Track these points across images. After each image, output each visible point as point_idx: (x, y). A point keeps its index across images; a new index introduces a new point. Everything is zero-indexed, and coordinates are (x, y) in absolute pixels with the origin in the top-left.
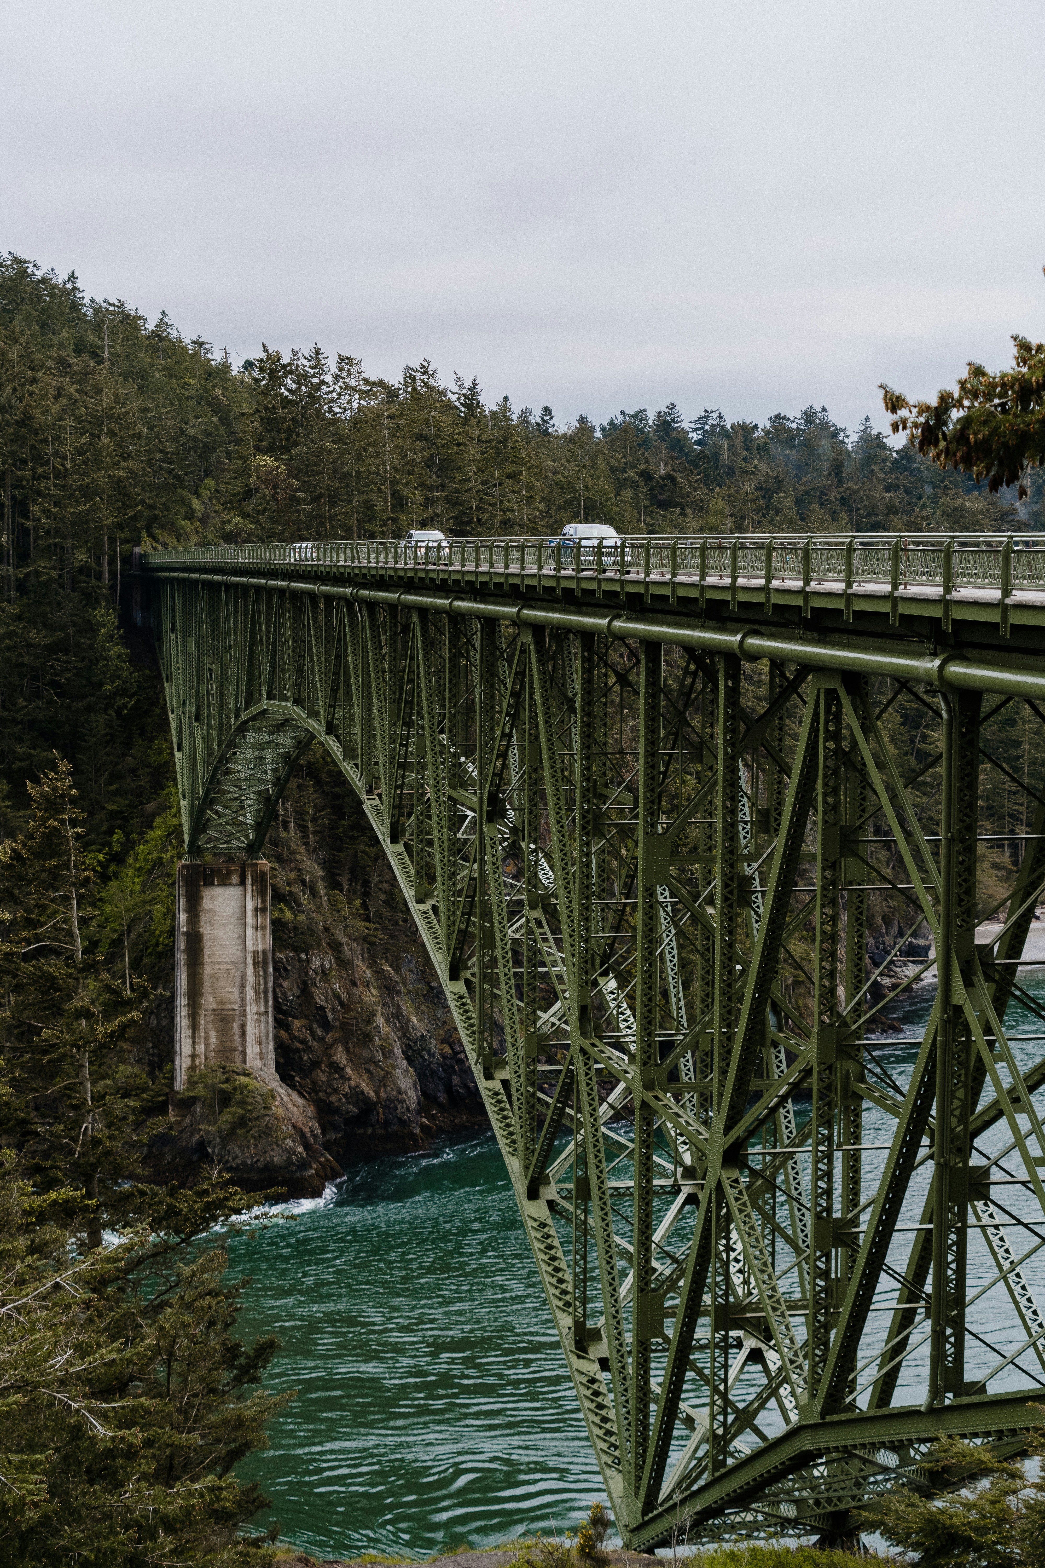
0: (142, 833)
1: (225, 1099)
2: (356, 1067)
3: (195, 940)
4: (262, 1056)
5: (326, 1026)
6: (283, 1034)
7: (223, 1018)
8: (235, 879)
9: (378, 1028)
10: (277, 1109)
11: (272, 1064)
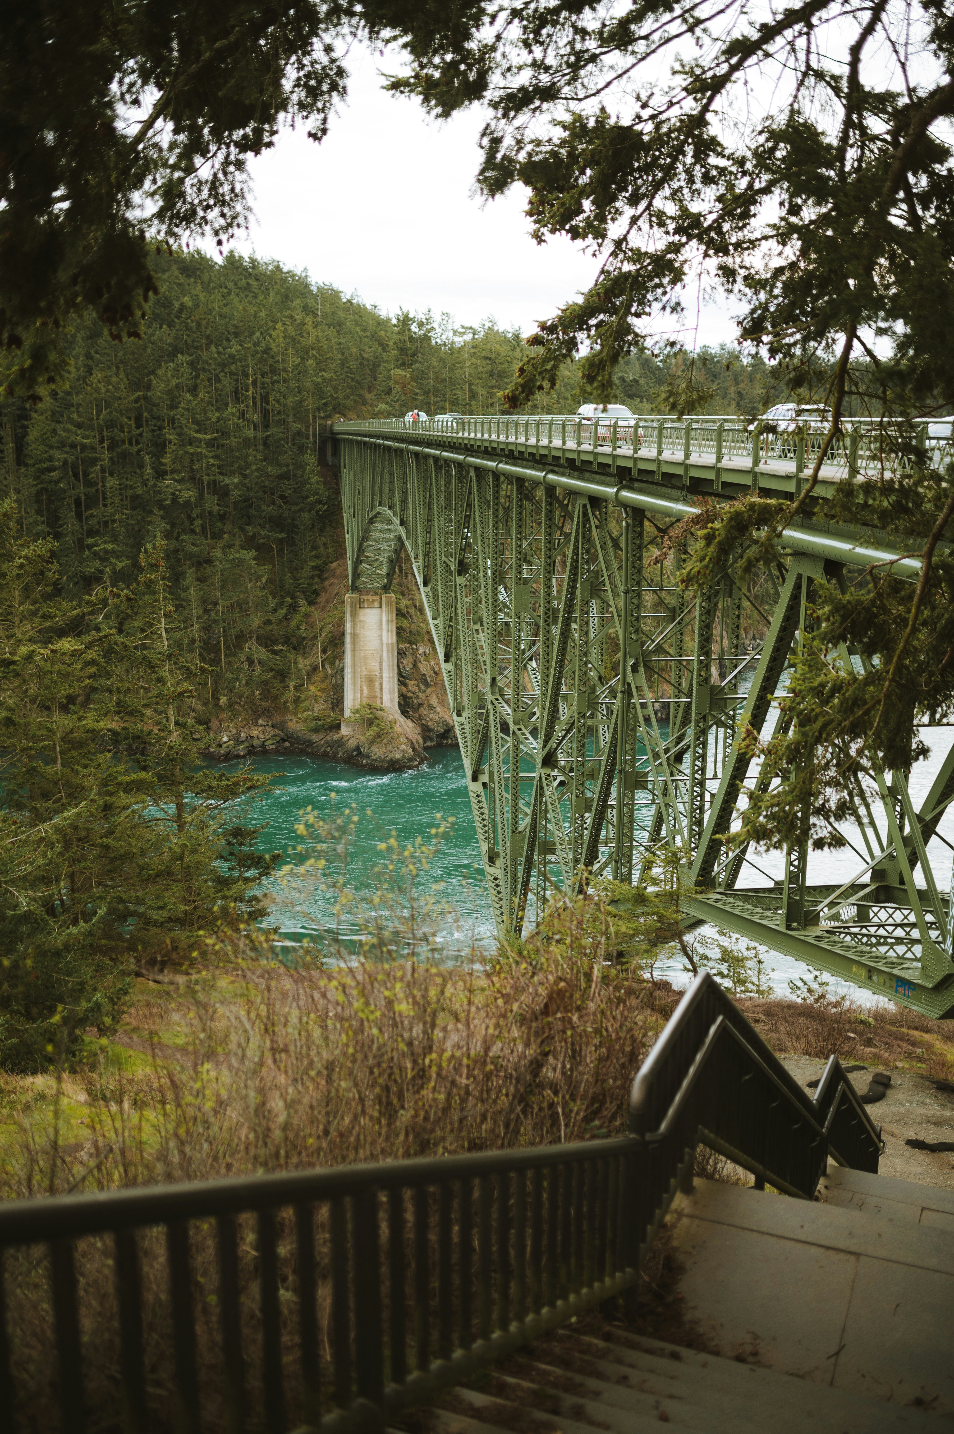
0: (328, 579)
1: (370, 723)
2: (441, 705)
3: (355, 636)
4: (392, 700)
5: (426, 684)
6: (403, 689)
7: (370, 680)
8: (376, 605)
10: (397, 729)
11: (396, 705)
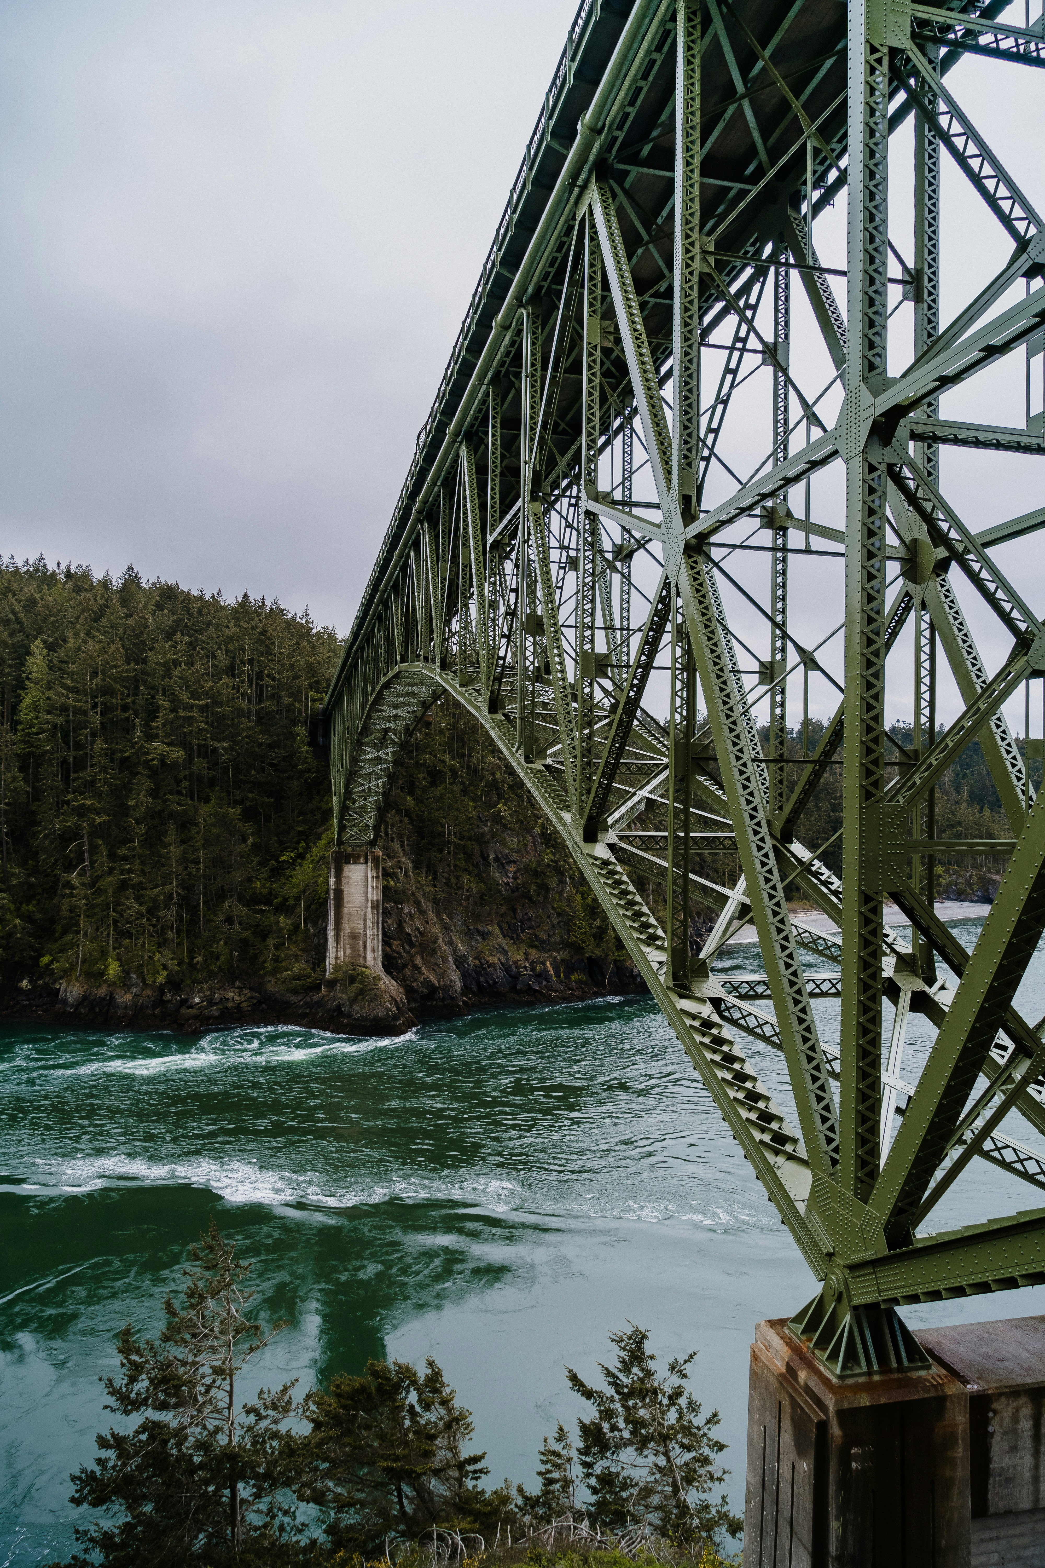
0: (315, 843)
1: (352, 980)
2: (427, 967)
3: (339, 893)
4: (375, 959)
5: (412, 945)
6: (388, 949)
7: (354, 938)
8: (362, 860)
9: (440, 947)
10: (381, 985)
11: (380, 964)
